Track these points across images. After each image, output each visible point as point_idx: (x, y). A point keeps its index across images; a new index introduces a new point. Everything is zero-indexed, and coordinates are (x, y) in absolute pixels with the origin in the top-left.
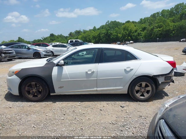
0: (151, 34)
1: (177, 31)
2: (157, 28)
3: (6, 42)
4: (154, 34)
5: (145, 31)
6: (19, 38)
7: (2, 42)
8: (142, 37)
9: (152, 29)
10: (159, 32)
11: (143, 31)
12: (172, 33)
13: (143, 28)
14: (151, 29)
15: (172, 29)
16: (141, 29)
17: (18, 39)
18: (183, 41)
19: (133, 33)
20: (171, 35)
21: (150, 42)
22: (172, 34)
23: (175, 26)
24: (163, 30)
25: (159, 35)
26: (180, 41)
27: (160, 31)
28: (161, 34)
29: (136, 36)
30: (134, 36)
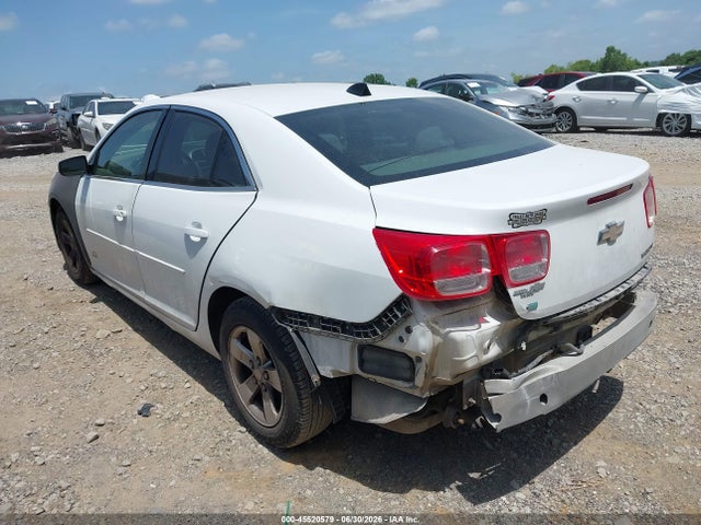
3: (562, 68)
6: (610, 50)
7: (546, 71)
17: (603, 56)
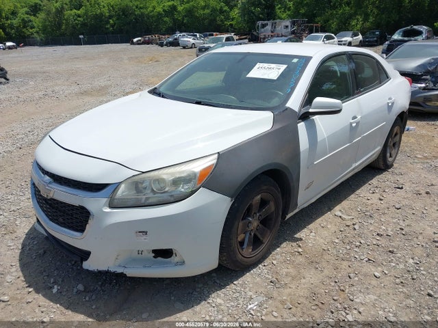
0: (60, 25)
1: (117, 19)
2: (71, 10)
4: (67, 24)
5: (42, 15)
8: (37, 32)
9: (60, 11)
10: (79, 19)
11: (35, 15)
12: (108, 22)
13: (32, 6)
14: (57, 9)
15: (107, 14)
16: (26, 9)
18: (138, 43)
19: (7, 19)
20: (108, 28)
21: (62, 45)
22: (108, 26)
23: (112, 7)
24: (86, 14)
25: (79, 26)
26: (133, 43)
27: (79, 16)
28: (84, 25)
29: (17, 28)
30: (12, 29)
